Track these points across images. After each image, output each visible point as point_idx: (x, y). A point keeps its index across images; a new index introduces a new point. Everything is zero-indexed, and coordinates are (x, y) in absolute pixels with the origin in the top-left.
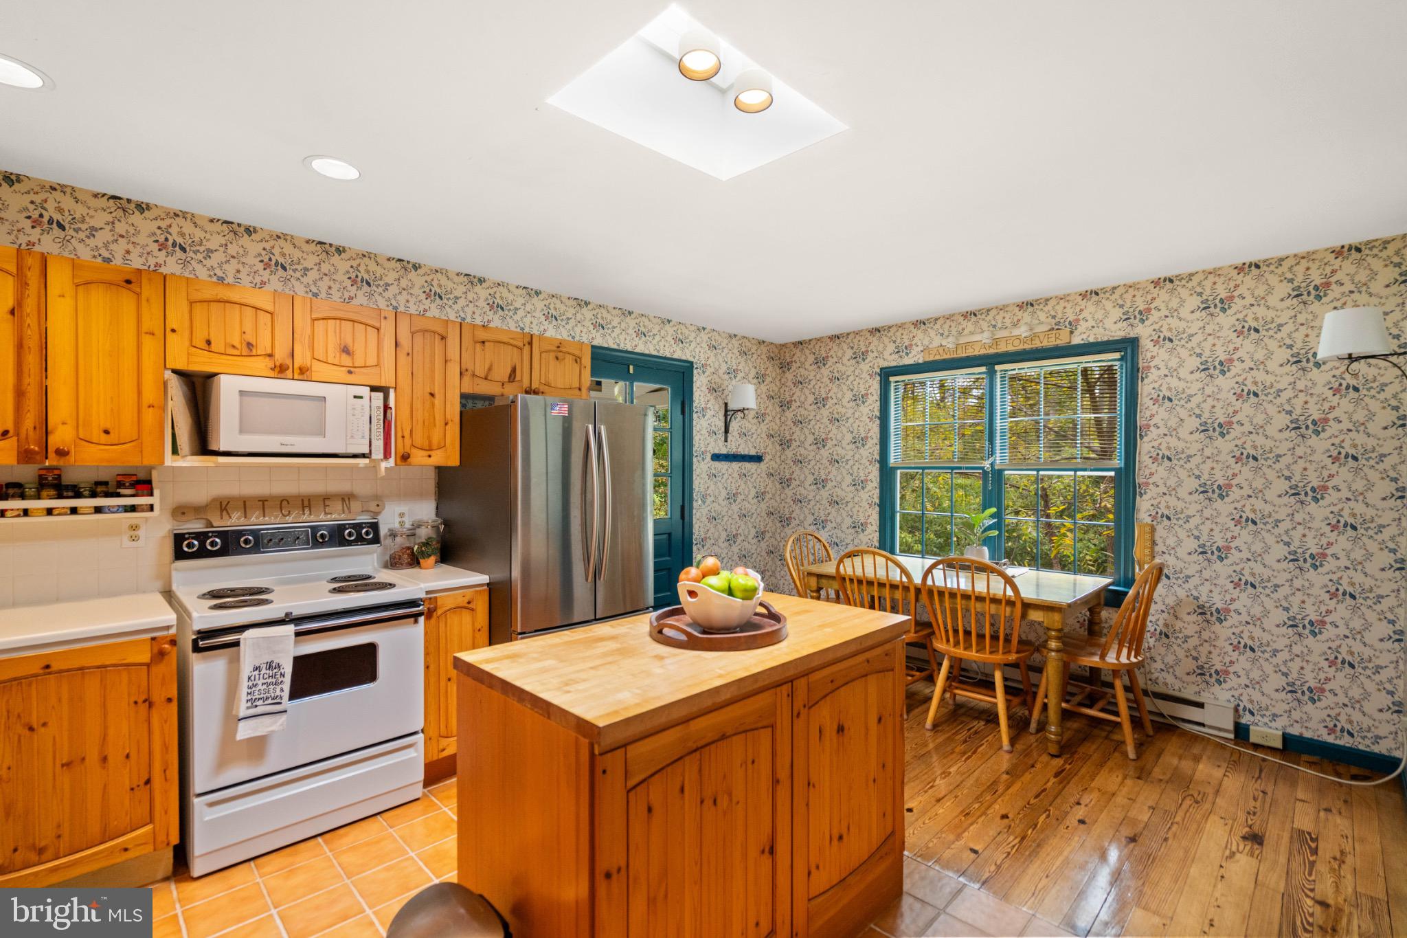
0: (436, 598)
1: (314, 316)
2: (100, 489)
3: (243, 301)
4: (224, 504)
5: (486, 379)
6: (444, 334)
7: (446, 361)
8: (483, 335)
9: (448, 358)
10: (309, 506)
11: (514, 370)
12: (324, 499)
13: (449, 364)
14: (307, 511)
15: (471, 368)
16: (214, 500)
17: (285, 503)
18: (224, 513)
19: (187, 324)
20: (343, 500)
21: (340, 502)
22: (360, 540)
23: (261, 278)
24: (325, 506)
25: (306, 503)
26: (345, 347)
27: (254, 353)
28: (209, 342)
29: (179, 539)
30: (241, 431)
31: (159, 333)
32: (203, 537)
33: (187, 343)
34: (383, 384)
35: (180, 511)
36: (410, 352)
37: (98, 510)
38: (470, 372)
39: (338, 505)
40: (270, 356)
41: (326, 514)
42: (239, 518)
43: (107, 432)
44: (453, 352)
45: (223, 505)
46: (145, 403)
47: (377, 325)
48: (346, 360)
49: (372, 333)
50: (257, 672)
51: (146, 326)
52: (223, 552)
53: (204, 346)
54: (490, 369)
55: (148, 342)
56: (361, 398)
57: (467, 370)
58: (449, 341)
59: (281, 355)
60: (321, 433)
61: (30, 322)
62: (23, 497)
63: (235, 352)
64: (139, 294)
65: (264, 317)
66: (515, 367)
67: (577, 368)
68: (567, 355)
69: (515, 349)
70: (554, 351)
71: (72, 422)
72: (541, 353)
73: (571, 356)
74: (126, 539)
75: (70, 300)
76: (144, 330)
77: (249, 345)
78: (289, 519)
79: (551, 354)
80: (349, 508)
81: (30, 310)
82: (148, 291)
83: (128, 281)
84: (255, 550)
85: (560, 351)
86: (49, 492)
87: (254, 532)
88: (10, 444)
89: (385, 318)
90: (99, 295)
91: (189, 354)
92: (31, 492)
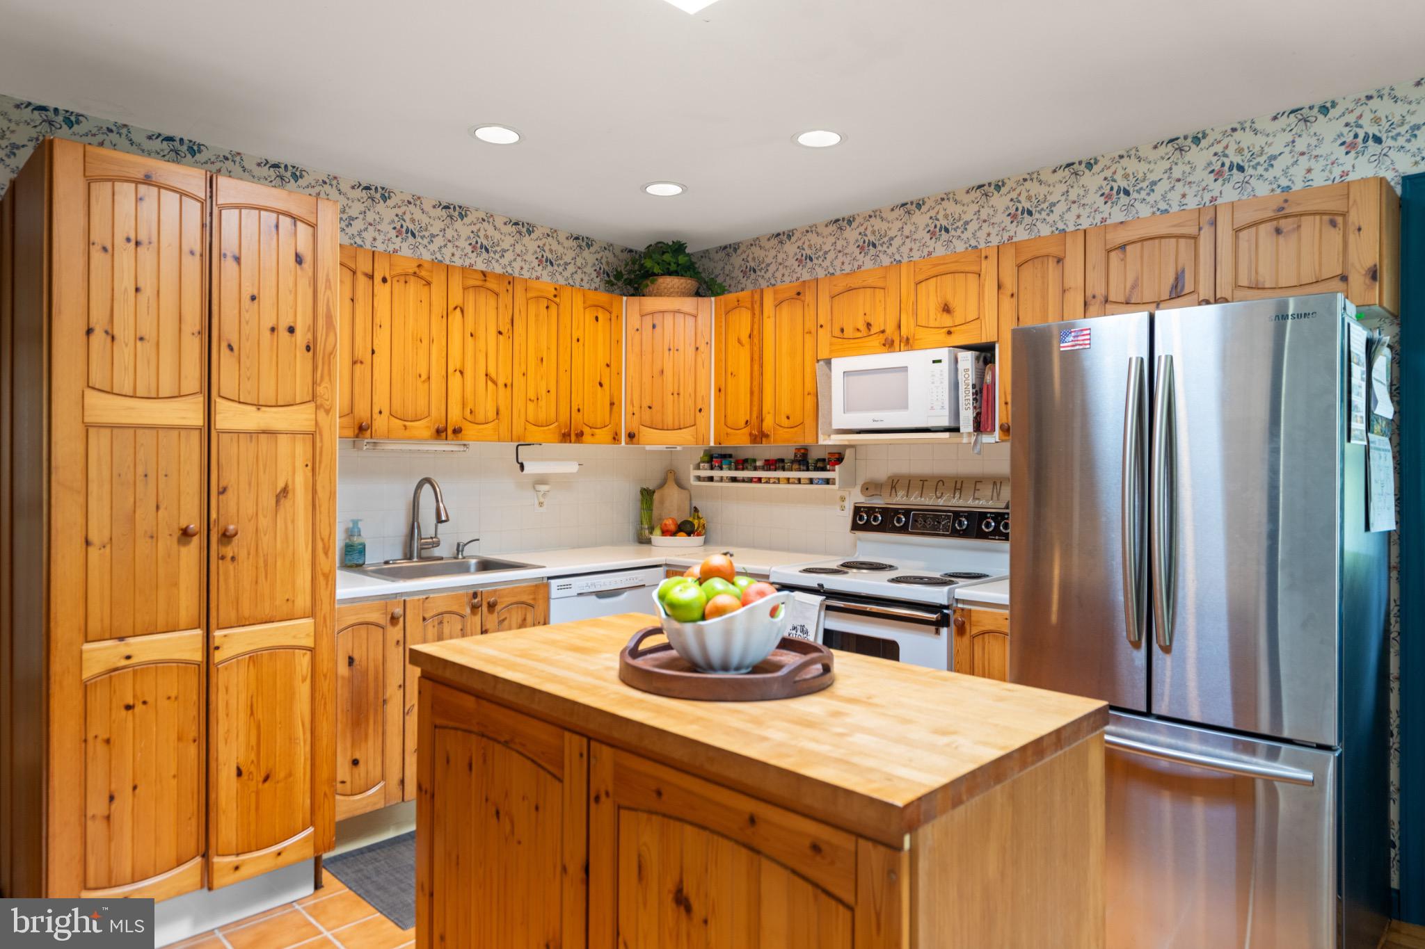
0: (969, 611)
1: (918, 280)
2: (820, 464)
3: (865, 284)
4: (895, 481)
5: (1127, 303)
6: (1061, 254)
7: (1064, 291)
8: (1121, 237)
9: (1066, 286)
10: (961, 489)
11: (1179, 279)
12: (976, 482)
13: (1067, 295)
14: (957, 495)
15: (1100, 291)
16: (889, 478)
17: (941, 483)
18: (894, 490)
19: (829, 317)
20: (995, 483)
21: (990, 487)
22: (997, 535)
24: (976, 490)
25: (959, 486)
26: (946, 305)
27: (872, 333)
28: (842, 330)
29: (857, 511)
31: (814, 330)
32: (870, 510)
33: (829, 335)
34: (984, 340)
35: (870, 487)
36: (1015, 291)
37: (811, 481)
38: (1100, 298)
39: (987, 491)
40: (883, 332)
41: (975, 499)
42: (902, 497)
43: (788, 418)
44: (1074, 278)
45: (894, 483)
46: (806, 393)
47: (975, 268)
48: (947, 320)
49: (972, 279)
51: (808, 327)
52: (881, 528)
53: (839, 334)
54: (1134, 287)
55: (808, 338)
56: (940, 361)
57: (1094, 297)
58: (1068, 262)
59: (891, 328)
60: (905, 406)
61: (756, 341)
62: (784, 469)
63: (859, 335)
64: (803, 302)
65: (880, 293)
66: (1183, 271)
67: (1335, 236)
68: (1303, 218)
69: (1182, 241)
70: (1271, 220)
71: (772, 412)
72: (1237, 231)
73: (1318, 217)
74: (838, 508)
75: (772, 319)
76: (806, 331)
77: (869, 325)
78: (941, 502)
79: (1262, 227)
80: (998, 495)
81: (755, 332)
82: (809, 297)
83: (799, 294)
84: (903, 530)
85: (1286, 217)
86: (795, 466)
87: (907, 512)
88: (746, 430)
89: (986, 257)
90: (785, 310)
91: (831, 344)
92: (787, 466)
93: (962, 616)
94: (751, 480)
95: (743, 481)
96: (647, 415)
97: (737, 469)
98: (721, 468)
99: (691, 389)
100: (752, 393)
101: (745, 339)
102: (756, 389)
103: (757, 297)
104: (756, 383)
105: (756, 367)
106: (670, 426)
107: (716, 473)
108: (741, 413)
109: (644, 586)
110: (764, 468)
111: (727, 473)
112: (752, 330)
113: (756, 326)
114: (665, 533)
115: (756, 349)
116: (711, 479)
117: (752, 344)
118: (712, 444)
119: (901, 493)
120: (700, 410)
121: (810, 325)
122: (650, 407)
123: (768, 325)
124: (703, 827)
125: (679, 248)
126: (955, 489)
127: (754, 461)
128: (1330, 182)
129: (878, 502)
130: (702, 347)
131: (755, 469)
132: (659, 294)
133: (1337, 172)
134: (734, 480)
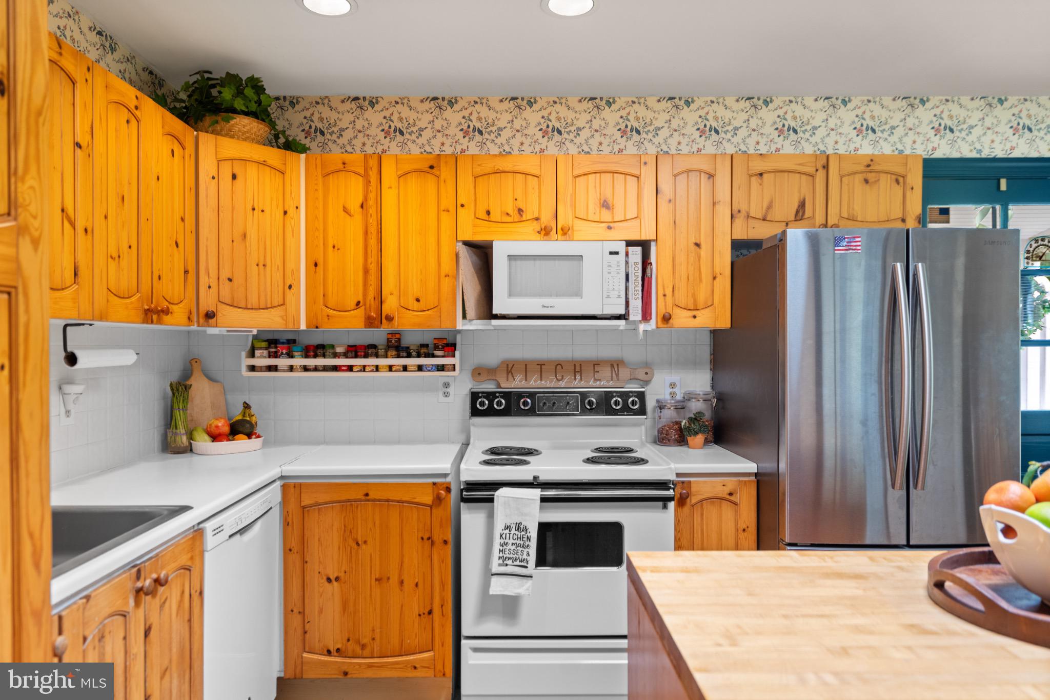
0: (690, 482)
1: (576, 172)
2: (423, 350)
3: (515, 169)
4: (510, 366)
5: (764, 220)
6: (712, 172)
7: (714, 204)
8: (758, 166)
9: (717, 200)
10: (580, 372)
11: (802, 205)
12: (594, 365)
13: (717, 206)
14: (578, 377)
15: (744, 208)
16: (503, 362)
17: (559, 367)
18: (510, 375)
19: (472, 198)
20: (612, 366)
21: (609, 369)
22: (626, 410)
23: (540, 147)
24: (595, 372)
25: (578, 369)
26: (605, 201)
27: (524, 218)
28: (488, 213)
29: (474, 396)
30: (510, 295)
31: (453, 209)
32: (492, 397)
33: (472, 216)
34: (643, 238)
35: (478, 372)
36: (672, 197)
37: (420, 368)
38: (743, 213)
39: (606, 372)
40: (537, 219)
41: (595, 380)
42: (520, 381)
43: (418, 300)
44: (723, 192)
45: (509, 368)
46: (443, 274)
47: (637, 172)
48: (606, 216)
49: (632, 181)
50: (507, 531)
51: (444, 204)
52: (505, 413)
53: (485, 217)
54: (769, 207)
55: (445, 217)
56: (617, 253)
57: (739, 211)
58: (718, 178)
59: (546, 218)
60: (578, 294)
61: (372, 211)
62: (377, 356)
63: (509, 219)
64: (438, 177)
65: (533, 181)
66: (804, 200)
67: (898, 190)
68: (882, 175)
69: (804, 177)
70: (862, 172)
71: (396, 293)
72: (842, 177)
73: (889, 175)
74: (441, 394)
75: (393, 192)
76: (442, 208)
77: (520, 211)
78: (562, 384)
79: (857, 176)
80: (617, 376)
81: (371, 202)
82: (446, 172)
83: (432, 167)
84: (532, 412)
85: (871, 172)
86: (392, 352)
87: (532, 395)
88: (360, 312)
89: (645, 163)
90: (413, 185)
91: (474, 226)
92: (381, 352)
93: (683, 488)
94: (326, 369)
95: (316, 369)
96: (226, 288)
97: (307, 356)
98: (290, 356)
99: (279, 261)
100: (366, 271)
101: (354, 206)
102: (373, 268)
103: (373, 163)
104: (373, 260)
105: (373, 242)
106: (255, 305)
107: (283, 362)
108: (353, 290)
109: (271, 508)
110: (345, 355)
111: (298, 361)
112: (366, 199)
113: (372, 197)
114: (215, 437)
115: (373, 222)
116: (271, 368)
117: (366, 217)
118: (303, 327)
119: (518, 377)
120: (290, 287)
121: (447, 201)
122: (230, 280)
123: (389, 197)
126: (575, 372)
127: (333, 347)
128: (848, 153)
129: (489, 387)
130: (291, 212)
131: (336, 355)
133: (852, 148)
134: (306, 369)
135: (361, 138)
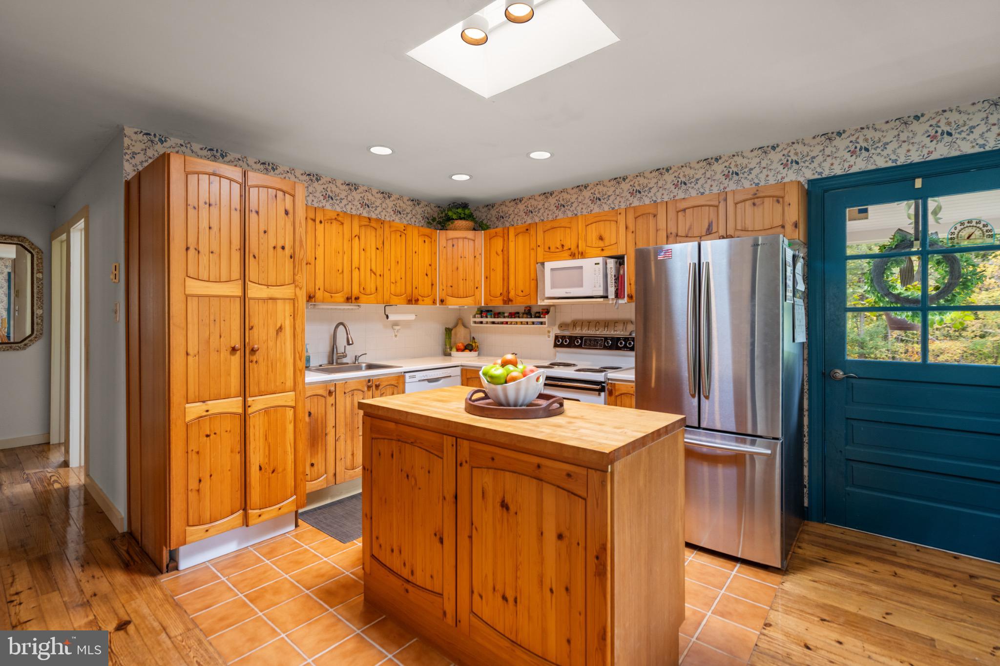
0: (616, 384)
1: (587, 224)
2: (537, 315)
3: (559, 225)
5: (686, 237)
6: (656, 213)
7: (657, 230)
8: (683, 205)
9: (658, 228)
10: (607, 327)
11: (710, 225)
12: (615, 322)
13: (659, 232)
14: (606, 329)
15: (674, 231)
16: (572, 321)
17: (598, 324)
18: (574, 327)
19: (543, 242)
20: (624, 323)
21: (622, 325)
22: (625, 348)
24: (615, 326)
25: (607, 324)
26: (601, 236)
27: (565, 250)
28: (549, 248)
29: (557, 337)
30: (552, 288)
31: (535, 248)
32: (563, 337)
33: (543, 250)
34: (620, 254)
35: (563, 326)
36: (634, 230)
37: (533, 323)
38: (674, 234)
39: (620, 327)
40: (570, 249)
41: (615, 331)
42: (579, 331)
43: (522, 291)
44: (662, 224)
45: (575, 324)
46: (531, 279)
47: (615, 219)
48: (601, 244)
49: (613, 224)
52: (569, 346)
53: (548, 250)
54: (690, 229)
55: (532, 252)
56: (598, 264)
57: (671, 233)
58: (659, 216)
59: (573, 248)
60: (581, 286)
61: (505, 253)
62: (519, 317)
63: (558, 250)
64: (530, 234)
65: (568, 230)
66: (712, 222)
67: (779, 208)
68: (765, 199)
69: (711, 208)
70: (751, 199)
71: (514, 288)
72: (736, 204)
73: (771, 199)
74: (547, 336)
75: (514, 243)
76: (531, 248)
77: (563, 246)
78: (598, 333)
79: (747, 202)
80: (626, 329)
81: (505, 249)
82: (532, 232)
83: (527, 230)
84: (580, 346)
85: (757, 198)
86: (525, 316)
87: (581, 338)
88: (501, 298)
89: (620, 214)
90: (520, 238)
91: (544, 255)
92: (521, 315)
93: (611, 386)
94: (502, 323)
95: (498, 323)
96: (450, 290)
97: (494, 317)
98: (487, 317)
99: (472, 278)
100: (503, 279)
101: (500, 252)
102: (506, 277)
103: (506, 231)
104: (506, 274)
105: (506, 266)
106: (462, 296)
107: (484, 320)
108: (498, 289)
109: (450, 376)
110: (508, 317)
111: (490, 320)
112: (503, 247)
113: (505, 246)
114: (458, 350)
115: (506, 257)
116: (481, 323)
117: (503, 254)
118: (483, 305)
119: (578, 329)
120: (477, 288)
121: (533, 245)
122: (451, 286)
123: (512, 245)
124: (515, 472)
125: (464, 205)
126: (605, 326)
127: (504, 313)
128: (776, 182)
129: (567, 333)
130: (478, 256)
131: (504, 317)
132: (455, 229)
133: (779, 177)
134: (493, 323)
135: (517, 217)
